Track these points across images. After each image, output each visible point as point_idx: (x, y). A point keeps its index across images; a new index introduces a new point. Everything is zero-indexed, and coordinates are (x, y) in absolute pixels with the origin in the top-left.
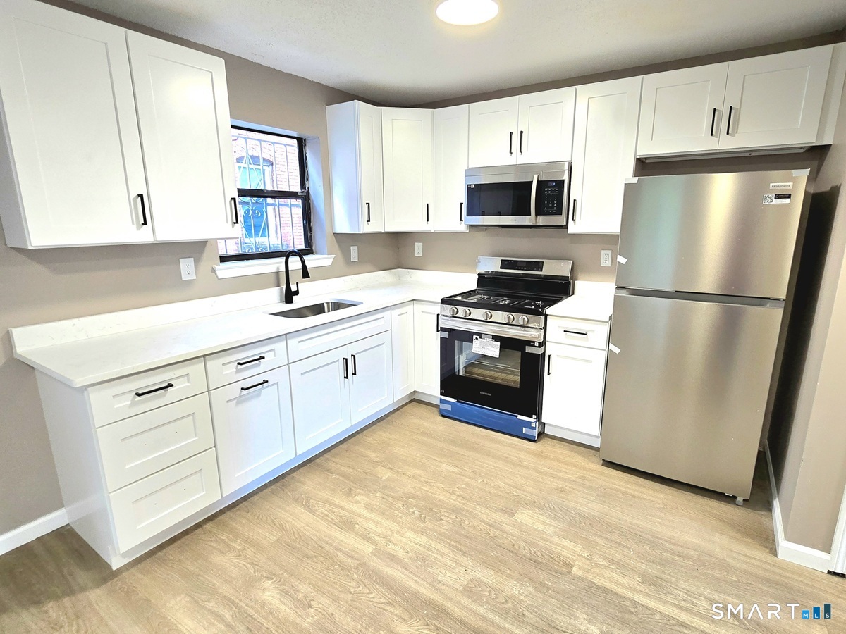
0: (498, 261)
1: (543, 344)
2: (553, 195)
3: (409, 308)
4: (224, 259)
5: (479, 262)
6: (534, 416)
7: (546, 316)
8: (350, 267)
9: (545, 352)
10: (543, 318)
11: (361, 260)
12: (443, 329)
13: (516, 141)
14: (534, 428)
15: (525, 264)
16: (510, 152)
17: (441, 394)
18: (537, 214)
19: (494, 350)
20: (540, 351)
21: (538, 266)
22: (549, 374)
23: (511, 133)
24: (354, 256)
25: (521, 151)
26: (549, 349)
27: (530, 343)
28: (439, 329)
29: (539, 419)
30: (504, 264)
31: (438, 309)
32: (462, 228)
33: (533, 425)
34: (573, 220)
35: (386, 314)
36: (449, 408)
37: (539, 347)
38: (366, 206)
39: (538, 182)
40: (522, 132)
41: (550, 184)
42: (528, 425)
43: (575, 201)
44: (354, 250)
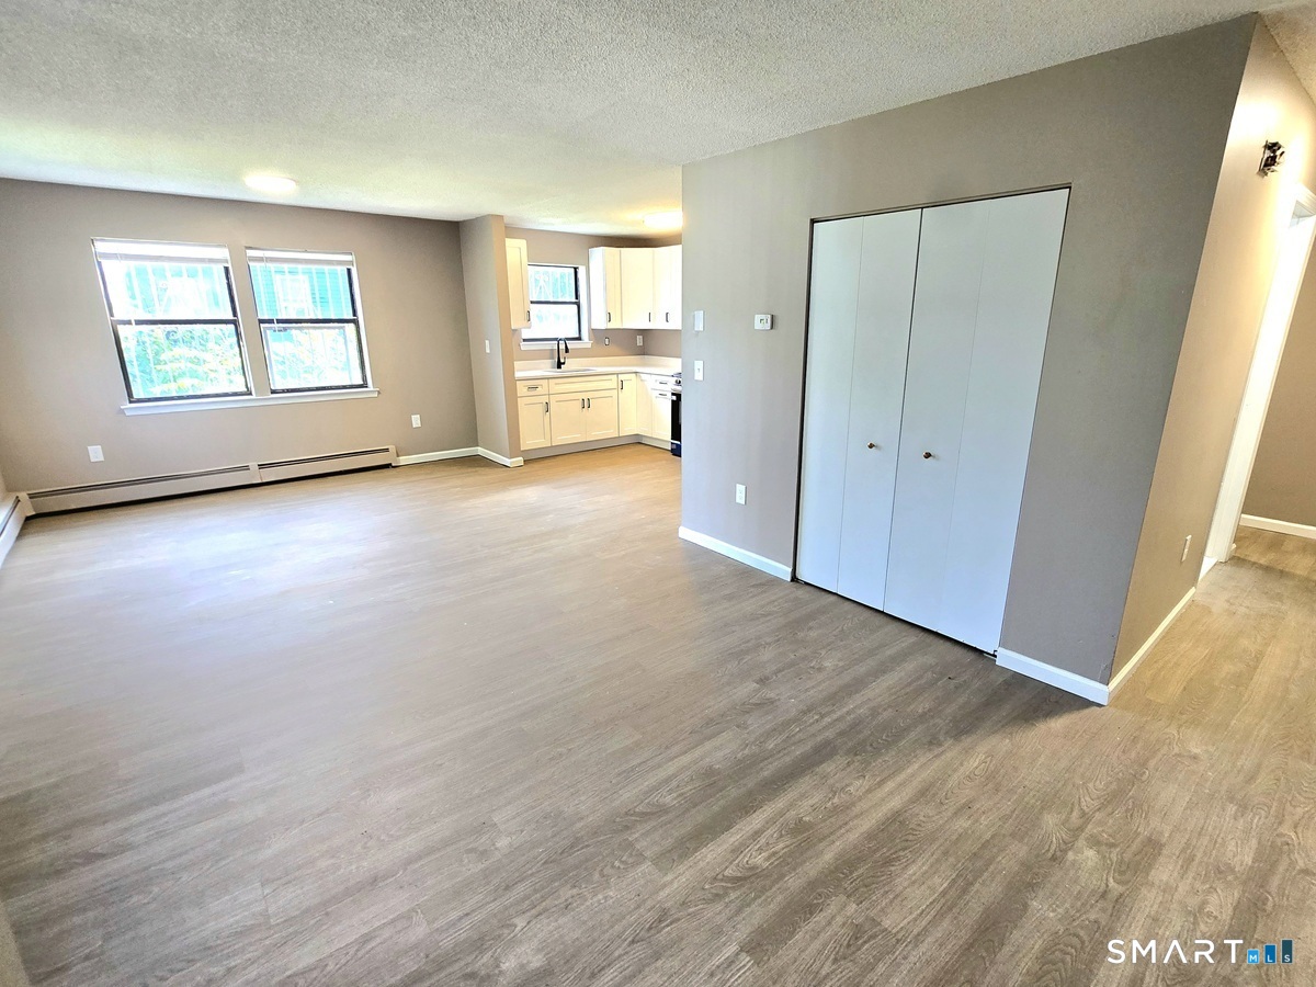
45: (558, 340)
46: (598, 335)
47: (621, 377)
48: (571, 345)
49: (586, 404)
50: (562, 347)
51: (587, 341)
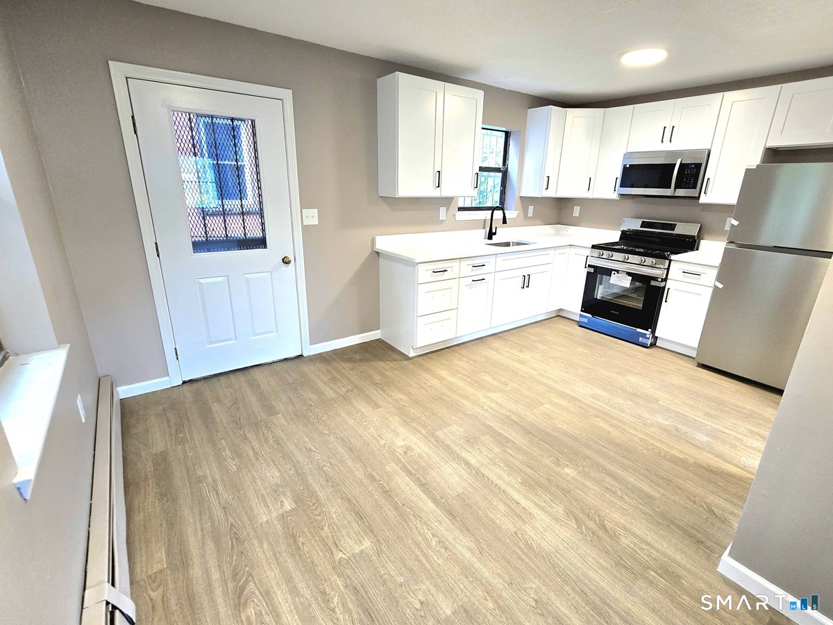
0: (640, 222)
1: (665, 280)
2: (692, 174)
3: (567, 250)
4: (461, 209)
5: (624, 222)
6: (650, 330)
7: (670, 261)
8: (527, 220)
9: (665, 286)
10: (667, 262)
11: (534, 217)
12: (590, 266)
13: (668, 133)
14: (649, 339)
15: (660, 225)
16: (662, 141)
17: (582, 311)
18: (676, 187)
19: (626, 282)
20: (662, 284)
21: (672, 227)
22: (666, 301)
23: (665, 127)
24: (530, 213)
25: (670, 141)
26: (669, 284)
27: (655, 279)
28: (587, 266)
29: (653, 332)
30: (644, 225)
31: (588, 252)
32: (615, 196)
33: (648, 336)
34: (705, 193)
35: (552, 252)
36: (586, 321)
37: (662, 281)
38: (546, 179)
39: (681, 164)
40: (673, 127)
41: (690, 166)
42: (644, 336)
43: (708, 179)
44: (531, 209)
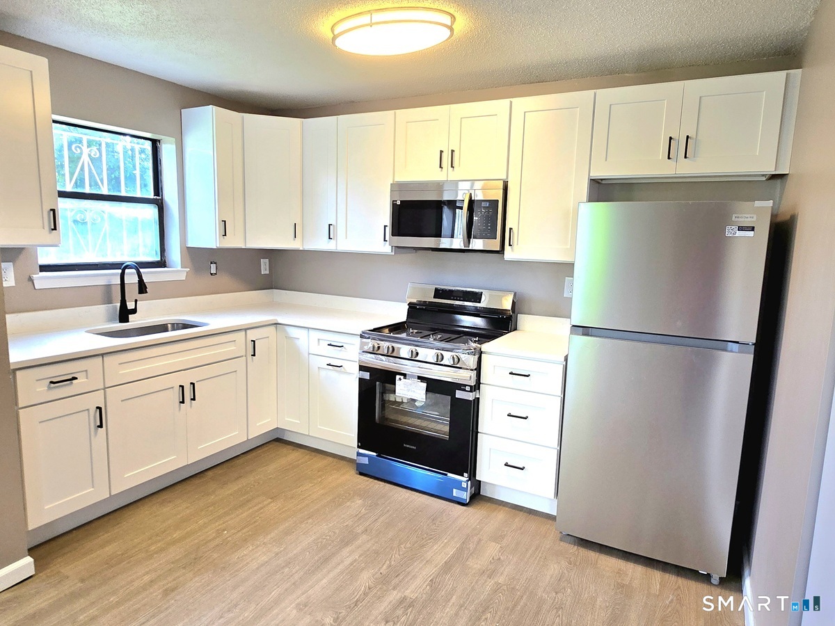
45: (122, 267)
46: (201, 259)
47: (252, 335)
48: (149, 275)
49: (187, 394)
50: (131, 278)
51: (177, 267)
